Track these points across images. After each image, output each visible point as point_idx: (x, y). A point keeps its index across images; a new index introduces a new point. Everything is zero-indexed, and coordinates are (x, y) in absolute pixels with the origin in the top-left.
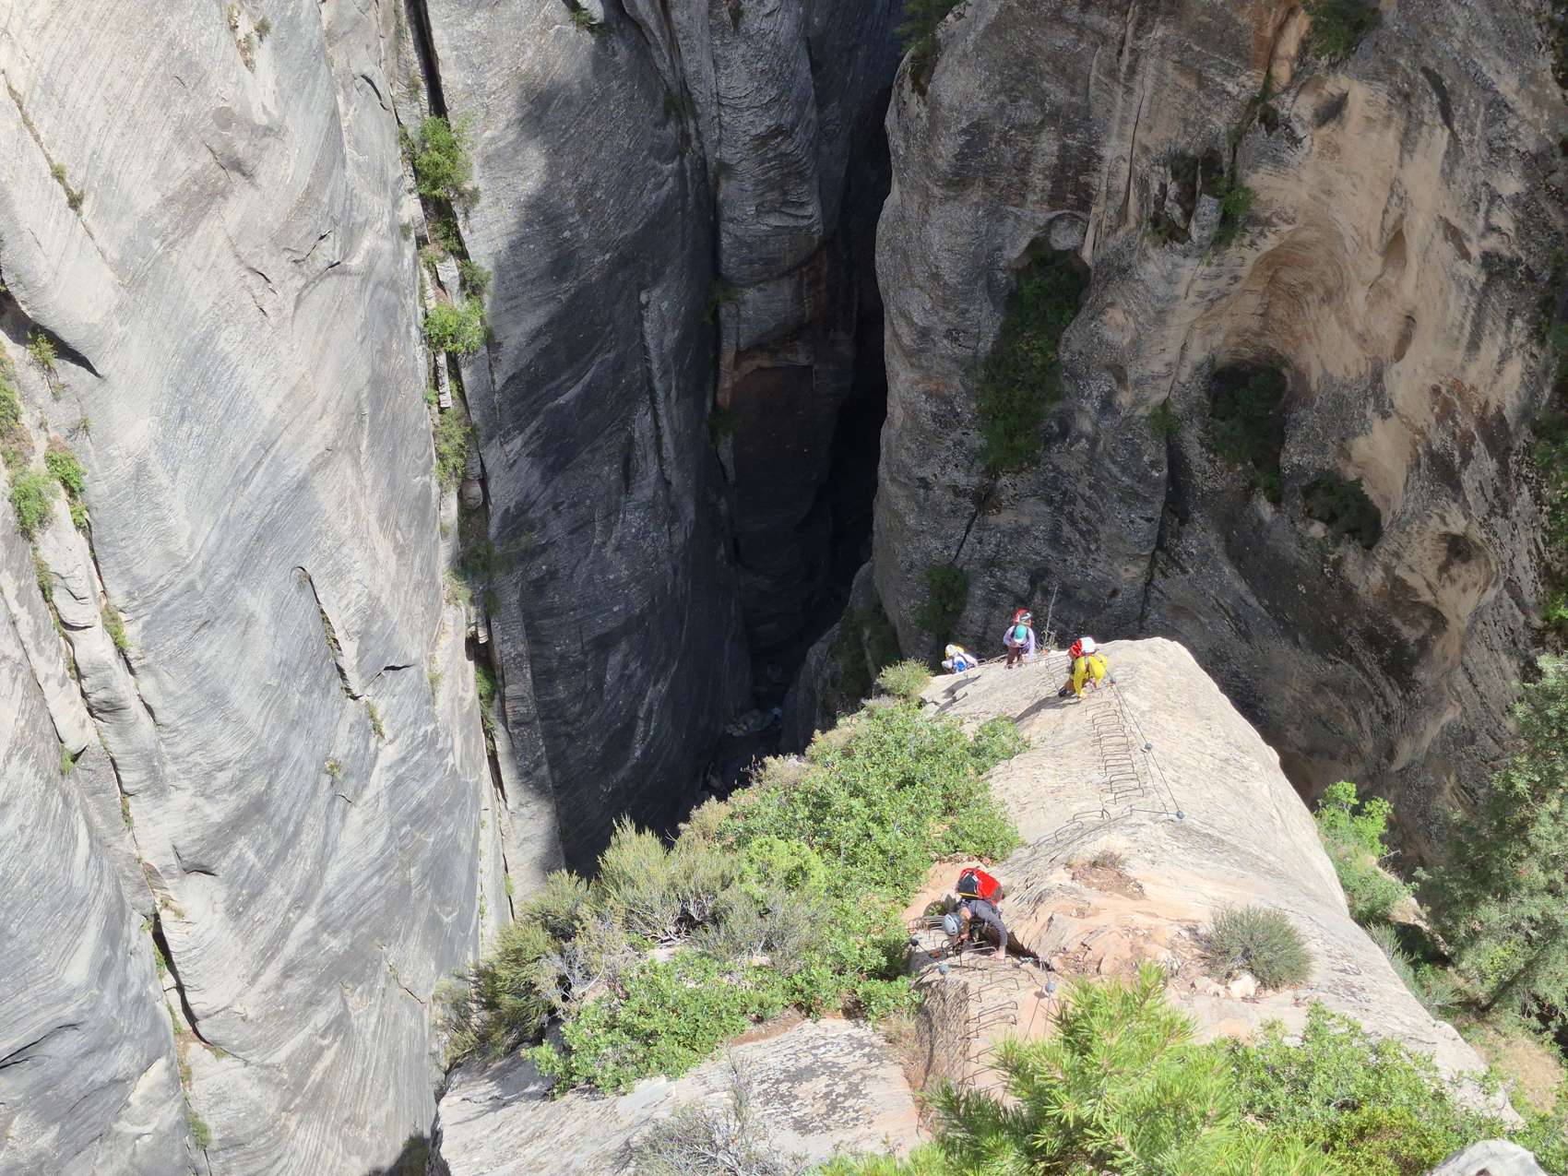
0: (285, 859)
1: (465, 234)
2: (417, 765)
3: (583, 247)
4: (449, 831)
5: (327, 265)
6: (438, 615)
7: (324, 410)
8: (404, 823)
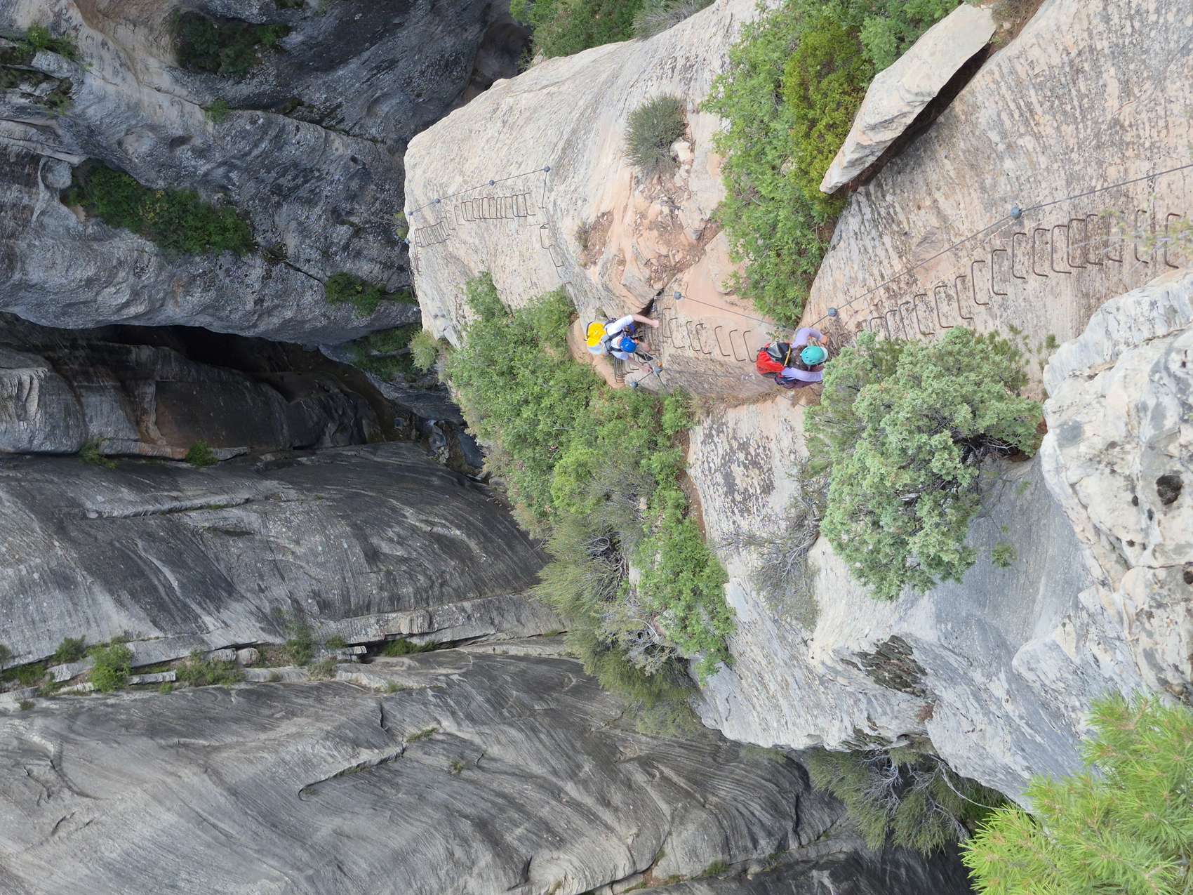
0: (523, 805)
1: (31, 658)
2: (457, 703)
3: (48, 564)
4: (509, 679)
5: (53, 771)
6: (342, 685)
7: (172, 774)
8: (501, 714)
